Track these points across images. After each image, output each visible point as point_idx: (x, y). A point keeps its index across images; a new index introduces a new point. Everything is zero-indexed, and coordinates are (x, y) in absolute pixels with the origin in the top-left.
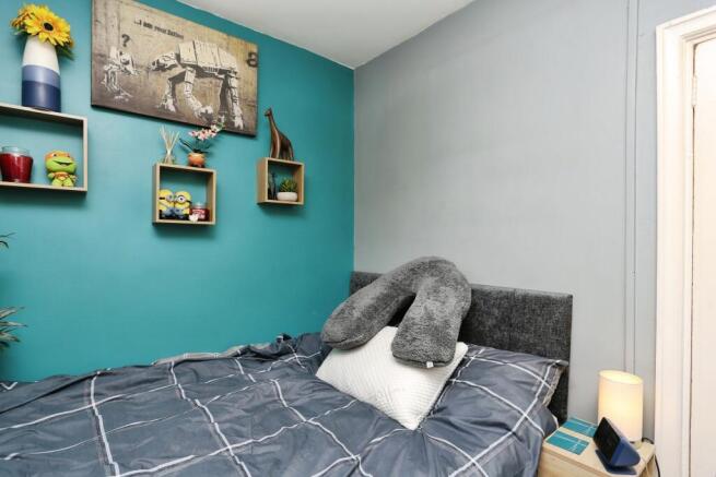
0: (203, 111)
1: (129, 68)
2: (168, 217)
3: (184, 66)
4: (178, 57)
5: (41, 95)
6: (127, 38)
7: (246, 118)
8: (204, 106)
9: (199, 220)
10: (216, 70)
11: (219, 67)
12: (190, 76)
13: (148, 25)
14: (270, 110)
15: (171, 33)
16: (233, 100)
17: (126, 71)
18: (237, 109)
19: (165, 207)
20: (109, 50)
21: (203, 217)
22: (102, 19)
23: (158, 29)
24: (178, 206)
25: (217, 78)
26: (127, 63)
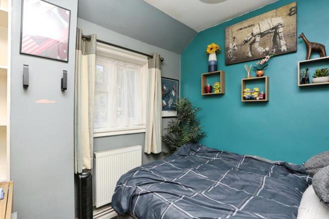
0: (264, 51)
1: (235, 48)
2: (248, 99)
3: (255, 36)
4: (252, 34)
5: (213, 68)
6: (234, 38)
7: (288, 44)
8: (264, 49)
9: (260, 99)
10: (270, 29)
11: (272, 27)
12: (258, 39)
13: (241, 29)
14: (302, 33)
15: (249, 26)
16: (280, 39)
17: (235, 49)
18: (283, 42)
19: (247, 95)
20: (229, 45)
21: (262, 98)
22: (227, 36)
23: (245, 28)
24: (253, 94)
25: (271, 33)
26: (235, 46)
